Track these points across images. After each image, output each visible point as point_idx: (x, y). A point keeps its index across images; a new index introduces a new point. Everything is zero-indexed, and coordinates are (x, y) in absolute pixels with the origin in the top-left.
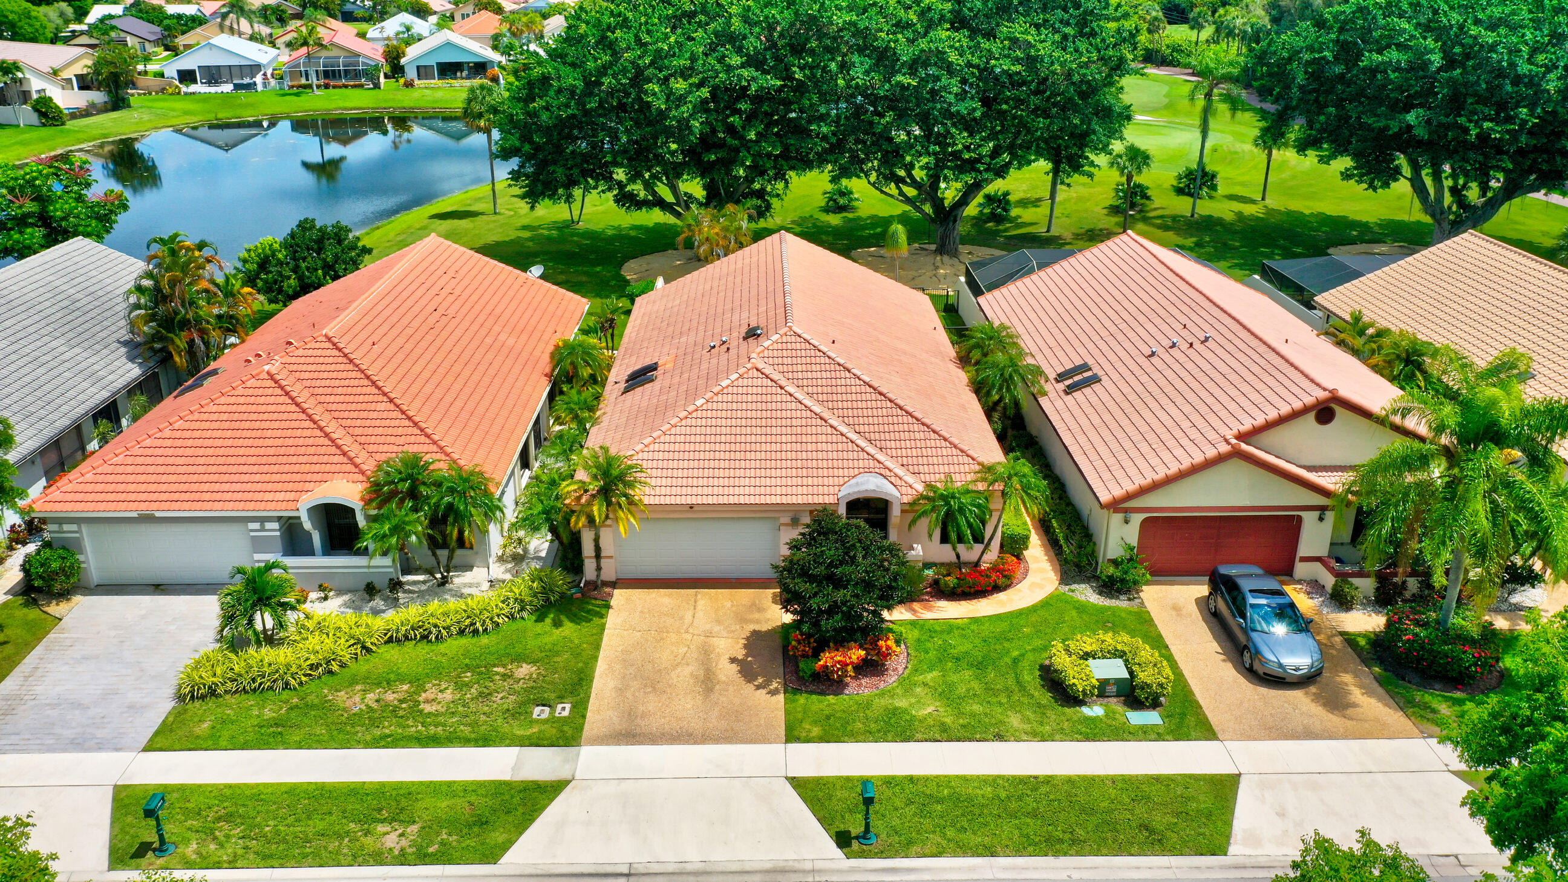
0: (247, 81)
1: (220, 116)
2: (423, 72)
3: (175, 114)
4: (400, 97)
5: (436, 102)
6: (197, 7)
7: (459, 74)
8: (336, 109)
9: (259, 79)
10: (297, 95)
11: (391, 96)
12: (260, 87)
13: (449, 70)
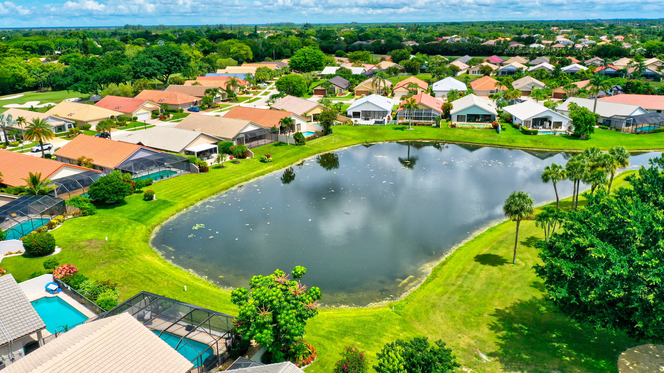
0: (380, 120)
1: (368, 140)
2: (460, 118)
3: (349, 138)
4: (449, 134)
5: (466, 139)
6: (363, 68)
7: (477, 120)
8: (418, 139)
9: (386, 118)
10: (402, 129)
11: (445, 133)
12: (386, 123)
13: (472, 118)
